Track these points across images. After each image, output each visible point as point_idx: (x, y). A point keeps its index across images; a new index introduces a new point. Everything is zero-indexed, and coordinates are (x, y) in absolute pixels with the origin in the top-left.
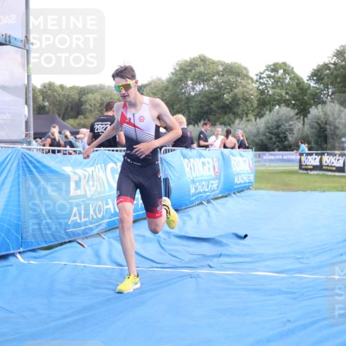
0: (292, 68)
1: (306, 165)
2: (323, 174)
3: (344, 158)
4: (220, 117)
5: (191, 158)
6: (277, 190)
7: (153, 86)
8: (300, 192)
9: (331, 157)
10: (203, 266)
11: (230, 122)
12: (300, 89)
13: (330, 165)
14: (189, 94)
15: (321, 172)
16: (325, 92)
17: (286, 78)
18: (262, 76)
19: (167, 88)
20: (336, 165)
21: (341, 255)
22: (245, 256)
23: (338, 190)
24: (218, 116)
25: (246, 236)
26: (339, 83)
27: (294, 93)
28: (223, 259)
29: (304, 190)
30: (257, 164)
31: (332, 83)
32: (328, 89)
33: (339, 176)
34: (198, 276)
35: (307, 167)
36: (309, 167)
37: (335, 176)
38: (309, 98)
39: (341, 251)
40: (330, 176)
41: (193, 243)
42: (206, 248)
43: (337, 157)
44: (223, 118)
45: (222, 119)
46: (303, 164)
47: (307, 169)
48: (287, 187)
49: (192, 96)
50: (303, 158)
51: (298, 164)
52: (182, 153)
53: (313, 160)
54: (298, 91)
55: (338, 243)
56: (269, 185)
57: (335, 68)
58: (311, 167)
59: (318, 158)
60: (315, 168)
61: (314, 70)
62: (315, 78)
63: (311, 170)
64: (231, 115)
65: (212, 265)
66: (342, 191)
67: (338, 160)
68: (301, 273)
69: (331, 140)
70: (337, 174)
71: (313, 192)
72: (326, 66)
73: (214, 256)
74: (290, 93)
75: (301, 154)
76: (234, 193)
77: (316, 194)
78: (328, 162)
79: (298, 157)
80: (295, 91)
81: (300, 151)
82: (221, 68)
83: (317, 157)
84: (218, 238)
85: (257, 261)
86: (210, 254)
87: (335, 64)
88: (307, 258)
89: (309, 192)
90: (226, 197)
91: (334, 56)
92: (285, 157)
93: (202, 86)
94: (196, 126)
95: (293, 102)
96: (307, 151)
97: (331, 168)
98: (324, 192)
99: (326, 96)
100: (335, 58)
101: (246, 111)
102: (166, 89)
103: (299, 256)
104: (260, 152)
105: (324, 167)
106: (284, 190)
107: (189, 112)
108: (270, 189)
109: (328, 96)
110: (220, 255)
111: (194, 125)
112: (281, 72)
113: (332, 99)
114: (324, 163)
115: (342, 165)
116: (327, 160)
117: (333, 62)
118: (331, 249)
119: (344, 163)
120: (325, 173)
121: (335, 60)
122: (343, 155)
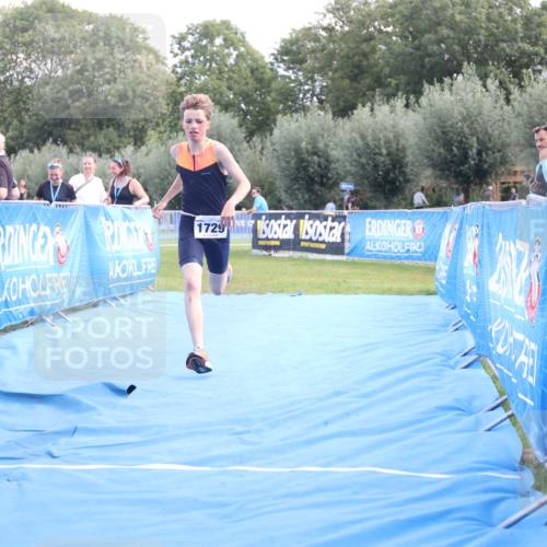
0: (243, 35)
1: (267, 239)
2: (301, 258)
3: (343, 224)
4: (89, 136)
8: (253, 296)
9: (317, 222)
11: (110, 146)
12: (256, 79)
13: (314, 239)
14: (22, 81)
15: (297, 254)
16: (306, 87)
17: (229, 55)
20: (327, 240)
21: (326, 423)
22: (128, 431)
23: (327, 292)
24: (84, 132)
25: (132, 388)
26: (336, 71)
27: (245, 88)
28: (79, 439)
29: (260, 292)
30: (161, 236)
31: (321, 70)
32: (314, 81)
33: (333, 262)
34: (23, 477)
35: (268, 243)
36: (273, 243)
37: (323, 262)
38: (274, 100)
39: (326, 416)
40: (315, 260)
41: (16, 407)
42: (44, 416)
43: (329, 223)
44: (96, 137)
45: (92, 139)
46: (261, 236)
47: (267, 248)
49: (28, 87)
50: (261, 224)
51: (250, 236)
53: (281, 229)
54: (252, 84)
57: (330, 36)
58: (278, 243)
59: (291, 225)
60: (285, 245)
61: (284, 40)
62: (285, 58)
63: (276, 248)
64: (111, 129)
65: (55, 452)
66: (337, 292)
67: (332, 228)
68: (241, 463)
69: (317, 187)
70: (329, 257)
72: (308, 33)
73: (60, 433)
74: (236, 87)
75: (257, 217)
76: (115, 299)
77: (284, 298)
78: (311, 232)
79: (253, 222)
80: (247, 84)
81: (254, 210)
83: (288, 222)
84: (71, 395)
85: (152, 442)
86: (51, 429)
87: (329, 29)
89: (269, 294)
90: (95, 305)
91: (329, 11)
94: (36, 151)
95: (243, 106)
96: (267, 211)
97: (317, 245)
98: (300, 294)
99: (308, 95)
100: (331, 15)
101: (143, 123)
103: (239, 429)
104: (172, 212)
105: (303, 244)
107: (21, 122)
109: (312, 96)
110: (75, 431)
111: (32, 151)
112: (219, 41)
113: (321, 102)
114: (303, 236)
115: (339, 240)
116: (309, 228)
117: (325, 24)
118: (307, 413)
119: (343, 235)
120: (304, 254)
121: (329, 20)
122: (340, 218)
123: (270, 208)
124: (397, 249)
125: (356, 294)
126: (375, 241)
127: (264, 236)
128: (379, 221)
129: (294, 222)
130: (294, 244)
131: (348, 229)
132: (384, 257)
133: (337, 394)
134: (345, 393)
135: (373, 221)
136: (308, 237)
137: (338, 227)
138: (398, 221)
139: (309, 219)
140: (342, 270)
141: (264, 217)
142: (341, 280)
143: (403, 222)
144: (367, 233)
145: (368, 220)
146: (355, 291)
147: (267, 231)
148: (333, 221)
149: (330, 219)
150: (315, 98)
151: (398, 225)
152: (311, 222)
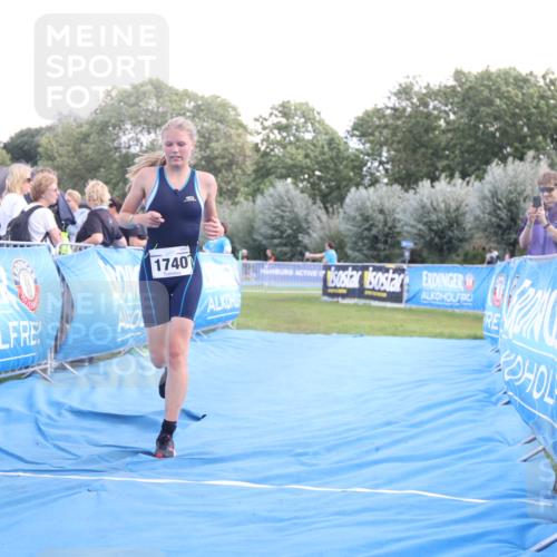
1: (335, 287)
2: (365, 305)
3: (402, 276)
5: (117, 263)
6: (279, 331)
7: (60, 130)
8: (318, 335)
9: (380, 274)
10: (116, 469)
13: (377, 288)
14: (129, 150)
15: (361, 302)
17: (308, 131)
18: (266, 124)
19: (88, 135)
20: (388, 290)
21: (377, 449)
23: (386, 334)
26: (399, 142)
27: (320, 156)
29: (327, 332)
35: (336, 291)
36: (340, 291)
37: (384, 308)
38: (346, 167)
39: (378, 443)
40: (377, 307)
43: (390, 275)
46: (330, 284)
47: (337, 295)
48: (297, 326)
49: (134, 154)
50: (331, 275)
51: (320, 285)
52: (99, 253)
53: (349, 279)
55: (375, 428)
56: (265, 321)
57: (394, 115)
58: (345, 291)
59: (357, 275)
60: (351, 293)
61: (358, 118)
62: (357, 133)
63: (343, 296)
66: (394, 335)
67: (392, 279)
68: (298, 482)
69: (381, 246)
70: (389, 305)
71: (341, 335)
72: (378, 112)
74: (312, 155)
75: (327, 268)
76: (198, 334)
77: (347, 340)
78: (374, 282)
79: (324, 272)
81: (324, 262)
82: (190, 105)
83: (355, 273)
84: (152, 417)
87: (395, 109)
88: (316, 454)
89: (335, 335)
91: (395, 94)
92: (299, 273)
93: (153, 136)
95: (317, 173)
96: (336, 263)
97: (379, 294)
98: (362, 335)
99: (376, 164)
100: (394, 98)
102: (85, 138)
103: (299, 451)
105: (367, 293)
106: (289, 331)
108: (265, 329)
109: (379, 164)
114: (367, 286)
115: (398, 289)
116: (373, 279)
117: (390, 105)
118: (359, 440)
119: (402, 286)
120: (367, 301)
121: (394, 102)
122: (400, 271)
123: (339, 261)
124: (449, 299)
125: (411, 336)
126: (430, 291)
127: (333, 285)
128: (435, 274)
129: (360, 273)
130: (359, 292)
131: (407, 280)
132: (439, 306)
133: (388, 423)
134: (396, 423)
135: (430, 274)
136: (371, 287)
137: (398, 278)
138: (451, 275)
139: (374, 270)
140: (400, 316)
141: (333, 268)
142: (398, 324)
143: (455, 275)
144: (424, 284)
145: (425, 273)
146: (410, 334)
147: (336, 280)
148: (394, 273)
149: (391, 271)
150: (381, 168)
151: (451, 278)
152: (375, 273)
